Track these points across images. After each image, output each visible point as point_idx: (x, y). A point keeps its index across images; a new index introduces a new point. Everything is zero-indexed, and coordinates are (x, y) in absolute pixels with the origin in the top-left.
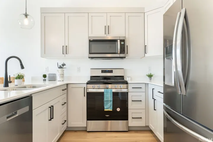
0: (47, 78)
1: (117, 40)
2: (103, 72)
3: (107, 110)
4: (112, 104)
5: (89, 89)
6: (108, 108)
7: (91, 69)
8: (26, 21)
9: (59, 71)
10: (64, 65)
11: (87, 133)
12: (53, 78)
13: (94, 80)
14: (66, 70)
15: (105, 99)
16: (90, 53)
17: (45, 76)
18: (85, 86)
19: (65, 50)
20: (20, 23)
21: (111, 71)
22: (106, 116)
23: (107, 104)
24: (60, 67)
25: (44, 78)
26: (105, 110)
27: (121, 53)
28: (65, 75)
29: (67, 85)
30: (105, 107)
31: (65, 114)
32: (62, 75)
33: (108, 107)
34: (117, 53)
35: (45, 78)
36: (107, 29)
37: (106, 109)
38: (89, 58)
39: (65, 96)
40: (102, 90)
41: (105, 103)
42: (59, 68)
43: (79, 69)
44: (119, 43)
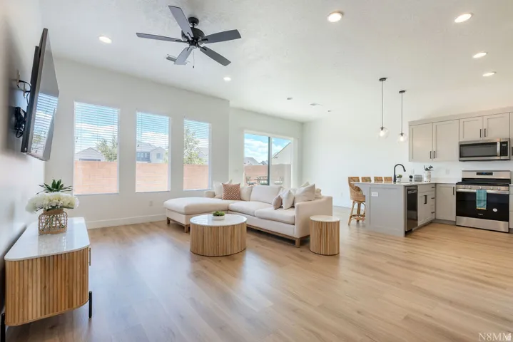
0: (413, 179)
1: (497, 143)
2: (478, 174)
3: (480, 208)
4: (486, 203)
5: (459, 189)
7: (463, 171)
9: (426, 173)
10: (431, 167)
12: (419, 179)
13: (465, 181)
14: (433, 173)
15: (477, 198)
16: (461, 157)
17: (411, 177)
18: (455, 186)
19: (433, 155)
21: (491, 174)
22: (479, 214)
23: (480, 203)
24: (427, 169)
27: (501, 155)
28: (432, 177)
29: (436, 184)
31: (434, 207)
32: (429, 177)
33: (481, 206)
34: (496, 156)
36: (484, 132)
37: (478, 207)
38: (460, 161)
39: (434, 192)
40: (475, 191)
41: (477, 202)
43: (448, 172)
44: (499, 145)
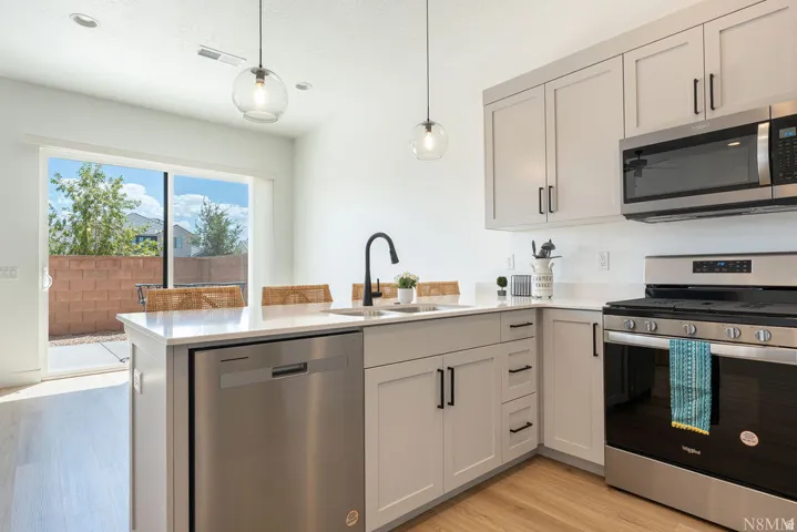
0: (508, 289)
1: (756, 125)
2: (699, 267)
3: (684, 426)
4: (708, 405)
5: (611, 333)
6: (688, 421)
7: (647, 257)
8: (429, 141)
9: (537, 267)
10: (550, 246)
11: (605, 489)
12: (523, 288)
15: (675, 380)
16: (627, 200)
17: (502, 282)
18: (599, 320)
19: (548, 200)
20: (415, 151)
22: (685, 448)
23: (686, 400)
24: (541, 256)
25: (500, 288)
26: (674, 423)
27: (774, 181)
28: (555, 280)
29: (540, 310)
30: (675, 414)
32: (548, 280)
33: (690, 413)
34: (756, 185)
35: (504, 289)
36: (707, 88)
37: (678, 420)
38: (628, 216)
40: (667, 344)
41: (675, 394)
42: (537, 257)
43: (606, 261)
44: (763, 138)
